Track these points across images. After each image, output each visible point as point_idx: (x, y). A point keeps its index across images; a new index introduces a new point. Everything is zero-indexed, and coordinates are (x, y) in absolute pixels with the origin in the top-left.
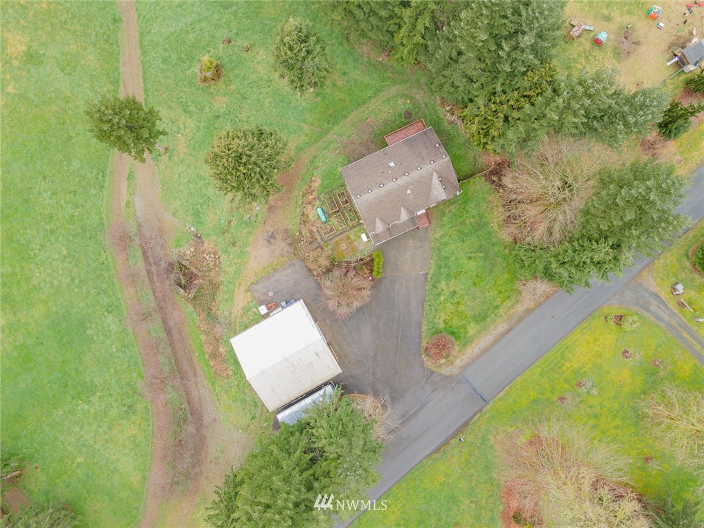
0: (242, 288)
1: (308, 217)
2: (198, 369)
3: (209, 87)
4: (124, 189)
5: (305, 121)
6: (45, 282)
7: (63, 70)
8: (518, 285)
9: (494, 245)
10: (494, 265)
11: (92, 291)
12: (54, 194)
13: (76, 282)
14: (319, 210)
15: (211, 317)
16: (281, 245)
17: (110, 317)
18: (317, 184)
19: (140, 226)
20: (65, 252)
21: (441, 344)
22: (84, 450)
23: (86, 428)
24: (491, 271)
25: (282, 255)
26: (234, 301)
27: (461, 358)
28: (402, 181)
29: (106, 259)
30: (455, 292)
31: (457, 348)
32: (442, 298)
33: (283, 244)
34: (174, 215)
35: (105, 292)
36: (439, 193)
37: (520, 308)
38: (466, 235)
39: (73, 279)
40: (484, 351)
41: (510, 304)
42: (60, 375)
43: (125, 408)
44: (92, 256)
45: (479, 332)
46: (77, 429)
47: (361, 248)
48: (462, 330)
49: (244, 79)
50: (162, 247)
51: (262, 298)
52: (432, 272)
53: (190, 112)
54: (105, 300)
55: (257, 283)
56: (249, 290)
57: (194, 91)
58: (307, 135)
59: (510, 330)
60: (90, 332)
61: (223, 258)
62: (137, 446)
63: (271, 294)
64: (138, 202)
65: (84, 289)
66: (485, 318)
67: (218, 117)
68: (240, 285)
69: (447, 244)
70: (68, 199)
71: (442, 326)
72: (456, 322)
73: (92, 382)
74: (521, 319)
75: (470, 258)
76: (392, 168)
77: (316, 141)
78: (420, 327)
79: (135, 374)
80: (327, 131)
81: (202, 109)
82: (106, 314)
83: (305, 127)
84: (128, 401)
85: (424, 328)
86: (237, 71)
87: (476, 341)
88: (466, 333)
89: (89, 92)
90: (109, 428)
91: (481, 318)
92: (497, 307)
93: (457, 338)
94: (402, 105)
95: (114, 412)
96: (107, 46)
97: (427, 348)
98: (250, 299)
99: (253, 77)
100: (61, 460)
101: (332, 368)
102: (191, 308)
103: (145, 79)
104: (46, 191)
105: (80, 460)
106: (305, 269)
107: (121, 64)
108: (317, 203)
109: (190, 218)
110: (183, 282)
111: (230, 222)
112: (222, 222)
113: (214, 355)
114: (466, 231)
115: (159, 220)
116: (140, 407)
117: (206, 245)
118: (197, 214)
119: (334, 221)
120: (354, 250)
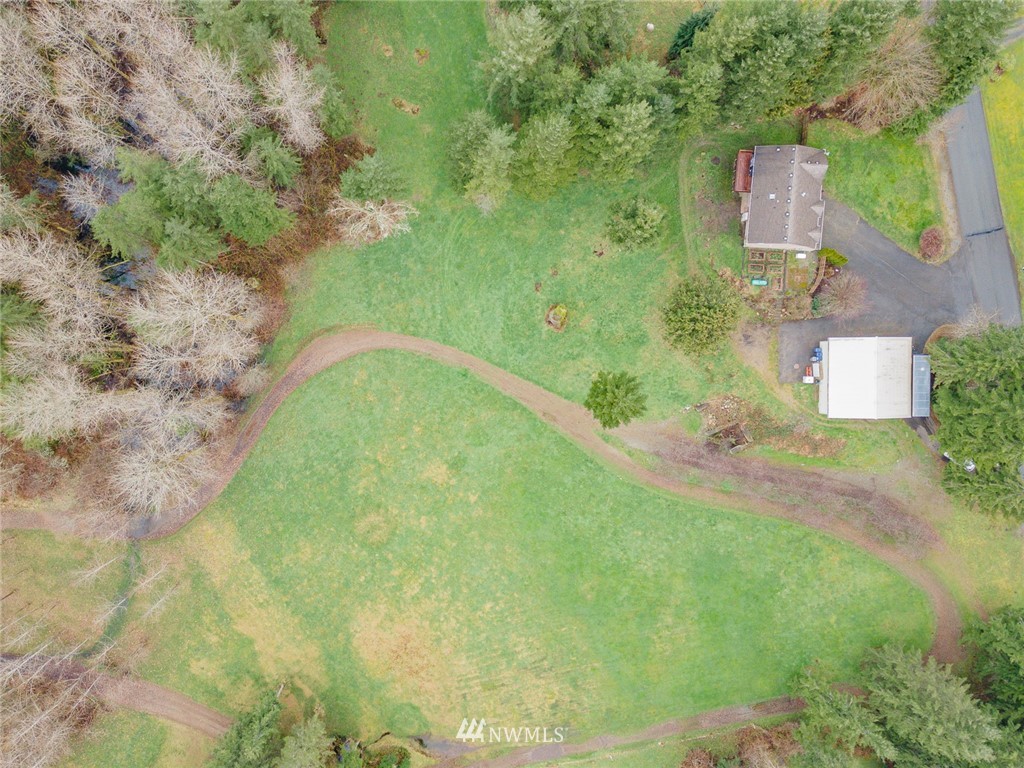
0: (777, 389)
1: (752, 296)
2: (819, 470)
3: (568, 325)
4: (614, 451)
5: (659, 255)
6: (655, 564)
7: (481, 444)
8: (918, 143)
9: (869, 146)
10: (886, 156)
11: (687, 529)
12: (583, 513)
13: (671, 538)
14: (755, 282)
15: (782, 432)
16: (759, 335)
17: (720, 526)
18: (728, 273)
19: (657, 454)
20: (640, 533)
21: (928, 240)
22: (826, 611)
23: (806, 600)
24: (890, 161)
25: (768, 338)
26: (784, 401)
27: (950, 231)
28: (793, 196)
29: (667, 501)
30: (890, 203)
31: (939, 227)
32: (889, 217)
33: (759, 332)
34: (664, 418)
35: (695, 518)
36: (819, 170)
37: (937, 153)
38: (848, 165)
39: (667, 540)
40: (956, 206)
41: (927, 159)
42: (744, 598)
43: (810, 556)
44: (657, 511)
45: (936, 201)
46: (802, 608)
47: (807, 264)
48: (926, 215)
49: (579, 290)
50: (688, 444)
51: (796, 376)
52: (862, 214)
53: (578, 355)
54: (701, 522)
55: (780, 374)
56: (781, 384)
57: (563, 340)
58: (673, 259)
59: (950, 173)
60: (721, 551)
61: (735, 392)
62: (852, 563)
63: (796, 366)
64: (634, 444)
65: (681, 535)
66: (927, 189)
67: (599, 332)
68: (772, 389)
69: (846, 187)
70: (594, 504)
71: (911, 231)
72: (916, 216)
73: (766, 574)
74: (947, 157)
75: (869, 174)
76: (777, 198)
77: (685, 254)
78: (902, 250)
79: (784, 532)
80: (683, 238)
81: (582, 342)
82: (714, 528)
83: (663, 257)
84: (805, 551)
85: (905, 248)
86: (569, 293)
87: (943, 209)
88: (930, 213)
89: (511, 433)
90: (820, 579)
91: (925, 192)
92: (924, 173)
93: (930, 223)
94: (703, 161)
95: (807, 568)
96: (482, 395)
97: (924, 255)
98: (790, 387)
99: (583, 281)
100: (823, 636)
101: (906, 343)
102: (758, 448)
103: (528, 379)
104: (577, 519)
105: (833, 619)
106: (792, 325)
107: (503, 391)
108: (746, 281)
109: (676, 406)
110: (733, 440)
111: (707, 370)
112: (700, 376)
113: (815, 448)
114: (844, 164)
115: (661, 434)
116: (816, 542)
117: (712, 403)
118: (676, 397)
119: (771, 274)
120: (805, 271)
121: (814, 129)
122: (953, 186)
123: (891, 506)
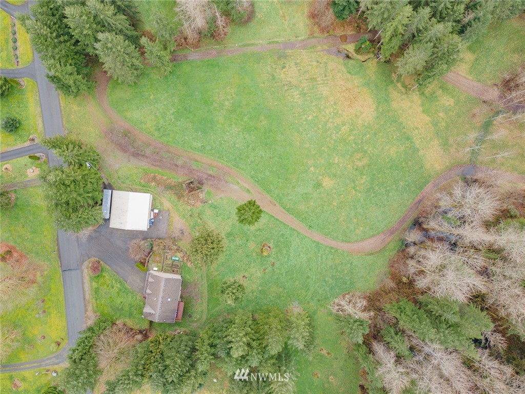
0: (171, 208)
1: (179, 252)
2: (153, 167)
3: (261, 245)
4: (245, 185)
5: (219, 274)
6: (231, 130)
7: (306, 194)
8: (98, 314)
9: (120, 315)
10: (113, 310)
11: (215, 146)
12: (262, 157)
13: (223, 142)
14: (177, 259)
15: (169, 187)
16: (177, 234)
17: (200, 145)
18: (189, 264)
19: (227, 182)
20: (237, 145)
21: (97, 269)
22: (155, 101)
23: (163, 107)
24: (111, 307)
25: (172, 232)
26: (168, 202)
27: (87, 273)
28: (160, 300)
29: (223, 159)
30: (113, 288)
31: (91, 274)
32: (114, 282)
33: (177, 235)
34: (221, 198)
35: (211, 150)
36: (147, 310)
37: (90, 308)
38: (131, 307)
39: (225, 141)
40: (83, 283)
41: (94, 305)
42: (191, 110)
43: (160, 127)
44: (228, 155)
45: (92, 286)
46: (165, 103)
47: (153, 265)
48: (97, 280)
49: (255, 261)
50: (211, 185)
51: (161, 213)
52: (126, 285)
53: (257, 231)
54: (208, 148)
55: (169, 215)
56: (168, 210)
57: (264, 238)
58: (212, 272)
59: (84, 299)
60: (200, 133)
61: (189, 208)
62: (141, 123)
63: (161, 217)
64: (236, 187)
65: (218, 143)
66: (96, 292)
67: (247, 241)
68: (173, 208)
69: (132, 298)
70: (256, 161)
71: (104, 274)
72: (102, 280)
73: (180, 121)
74: (85, 306)
75: (121, 302)
76: (167, 299)
77: (207, 274)
78: (109, 266)
79: (171, 140)
80: (208, 281)
81: (255, 237)
82: (202, 144)
83: (217, 273)
84: (162, 130)
85: (107, 267)
86: (259, 260)
87: (89, 283)
88: (95, 281)
89: (291, 197)
90: (156, 116)
91: (97, 291)
92: (96, 300)
93: (95, 277)
94: (196, 316)
95: (162, 122)
96: (303, 217)
97: (99, 262)
98: (165, 208)
99: (252, 265)
100: (157, 89)
101: (113, 224)
102: (180, 180)
103: (281, 222)
104: (265, 155)
105: (152, 97)
106: (161, 237)
107: (293, 217)
108: (181, 260)
109: (216, 203)
110: (191, 185)
111: (201, 219)
112: (204, 216)
113: (154, 178)
114: (132, 308)
115: (223, 191)
116: (156, 133)
117: (200, 203)
118: (215, 207)
119: (170, 262)
120: (154, 261)
121: (145, 326)
122: (84, 293)
123: (123, 148)
